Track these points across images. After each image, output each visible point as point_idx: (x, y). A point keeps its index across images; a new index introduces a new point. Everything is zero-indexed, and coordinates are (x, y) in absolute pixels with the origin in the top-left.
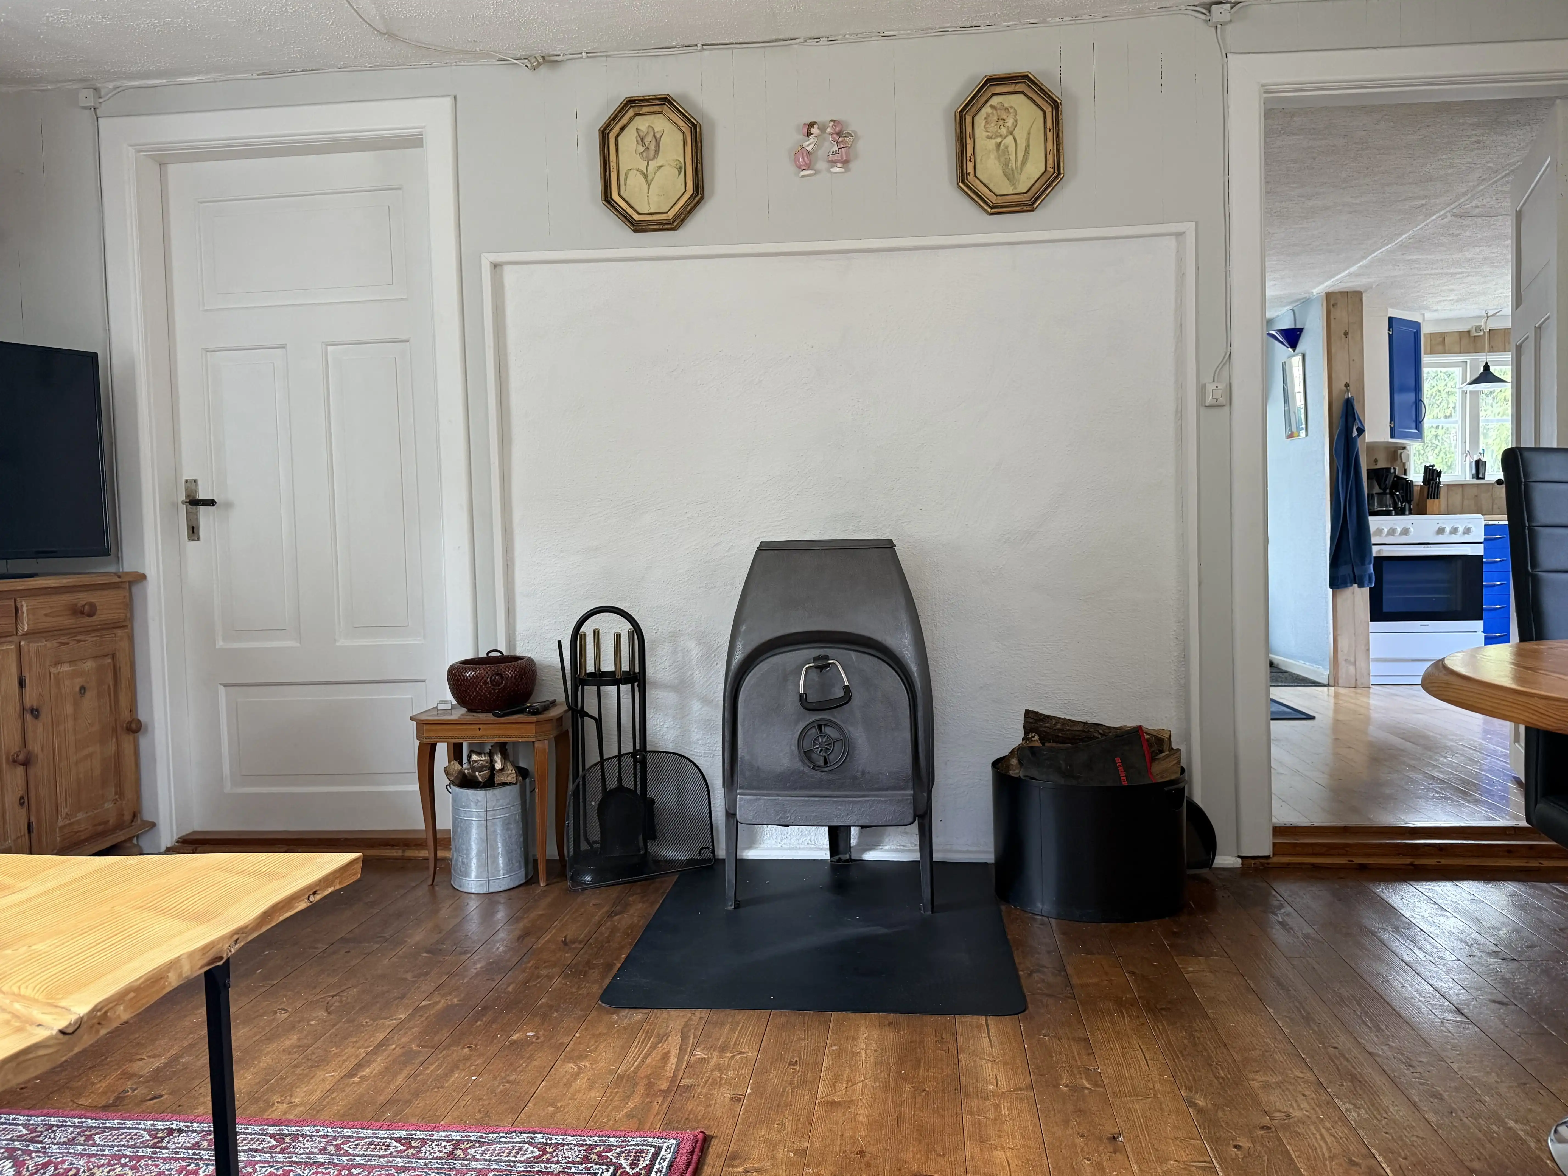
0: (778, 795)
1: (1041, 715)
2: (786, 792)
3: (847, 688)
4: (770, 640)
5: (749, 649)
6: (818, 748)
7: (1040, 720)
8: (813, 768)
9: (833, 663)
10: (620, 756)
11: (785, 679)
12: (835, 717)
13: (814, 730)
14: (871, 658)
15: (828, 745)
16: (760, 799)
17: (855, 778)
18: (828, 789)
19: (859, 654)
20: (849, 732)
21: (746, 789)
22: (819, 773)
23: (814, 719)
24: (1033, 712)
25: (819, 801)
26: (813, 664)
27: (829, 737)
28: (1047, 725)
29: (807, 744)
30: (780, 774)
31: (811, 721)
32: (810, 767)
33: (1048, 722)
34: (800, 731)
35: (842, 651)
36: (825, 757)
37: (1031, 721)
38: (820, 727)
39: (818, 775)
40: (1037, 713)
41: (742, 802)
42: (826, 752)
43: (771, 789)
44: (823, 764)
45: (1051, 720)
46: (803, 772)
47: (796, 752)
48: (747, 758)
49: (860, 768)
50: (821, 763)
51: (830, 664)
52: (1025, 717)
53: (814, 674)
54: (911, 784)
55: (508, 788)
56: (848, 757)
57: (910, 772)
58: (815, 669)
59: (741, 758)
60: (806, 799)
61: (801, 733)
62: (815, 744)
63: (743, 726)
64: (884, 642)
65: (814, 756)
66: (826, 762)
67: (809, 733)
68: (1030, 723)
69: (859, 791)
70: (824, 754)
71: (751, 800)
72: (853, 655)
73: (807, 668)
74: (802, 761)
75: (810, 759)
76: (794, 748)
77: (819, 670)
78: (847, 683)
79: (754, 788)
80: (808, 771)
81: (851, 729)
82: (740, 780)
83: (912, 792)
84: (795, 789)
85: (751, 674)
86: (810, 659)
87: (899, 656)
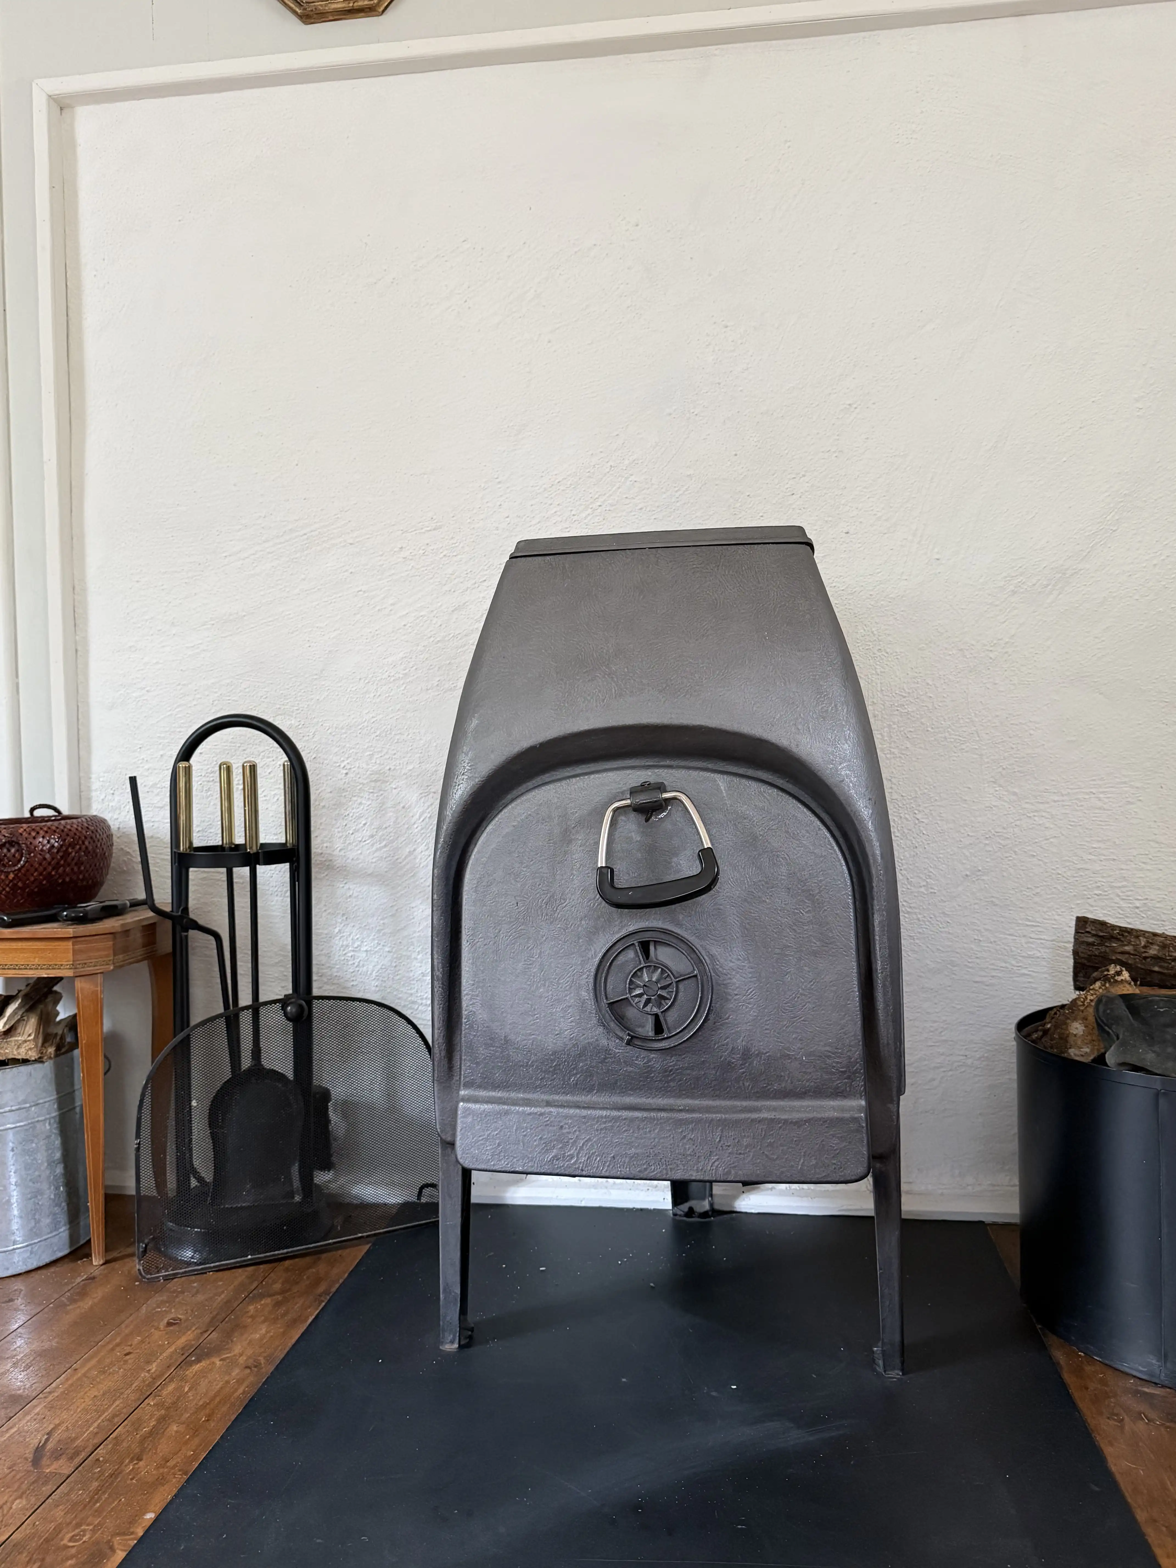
0: (548, 1104)
1: (1114, 927)
2: (569, 1097)
3: (707, 856)
4: (532, 749)
5: (485, 768)
6: (640, 995)
7: (1112, 938)
8: (629, 1043)
9: (674, 798)
10: (256, 1007)
11: (566, 837)
12: (679, 924)
13: (630, 954)
14: (764, 788)
15: (663, 988)
16: (507, 1113)
17: (727, 1067)
18: (666, 1091)
19: (736, 780)
20: (712, 957)
21: (480, 1087)
22: (644, 1054)
23: (631, 928)
24: (1095, 922)
25: (643, 1119)
26: (629, 801)
27: (665, 969)
28: (1127, 948)
29: (616, 986)
30: (554, 1053)
31: (624, 932)
32: (621, 1039)
33: (1129, 943)
34: (600, 955)
35: (694, 773)
36: (656, 1016)
37: (1091, 940)
38: (645, 947)
39: (640, 1058)
40: (1103, 924)
41: (470, 1119)
42: (659, 1005)
43: (535, 1088)
44: (651, 1034)
45: (1137, 937)
46: (607, 1051)
47: (590, 1004)
48: (482, 1015)
49: (740, 1043)
50: (648, 1030)
51: (667, 800)
52: (1077, 932)
53: (631, 825)
54: (859, 1083)
55: (23, 1069)
56: (712, 1017)
57: (857, 1052)
58: (633, 815)
59: (468, 1017)
60: (615, 1113)
61: (601, 962)
62: (632, 985)
63: (473, 945)
64: (794, 749)
65: (631, 1013)
66: (658, 1028)
67: (621, 959)
68: (1089, 944)
69: (736, 1097)
70: (655, 1010)
71: (487, 1114)
72: (722, 782)
73: (616, 810)
74: (602, 1023)
75: (620, 1019)
76: (587, 995)
77: (642, 818)
78: (707, 844)
79: (495, 1087)
80: (618, 1048)
81: (715, 950)
82: (465, 1066)
83: (863, 1103)
84: (590, 1090)
85: (490, 827)
86: (623, 793)
87: (831, 781)
